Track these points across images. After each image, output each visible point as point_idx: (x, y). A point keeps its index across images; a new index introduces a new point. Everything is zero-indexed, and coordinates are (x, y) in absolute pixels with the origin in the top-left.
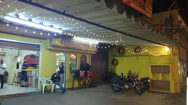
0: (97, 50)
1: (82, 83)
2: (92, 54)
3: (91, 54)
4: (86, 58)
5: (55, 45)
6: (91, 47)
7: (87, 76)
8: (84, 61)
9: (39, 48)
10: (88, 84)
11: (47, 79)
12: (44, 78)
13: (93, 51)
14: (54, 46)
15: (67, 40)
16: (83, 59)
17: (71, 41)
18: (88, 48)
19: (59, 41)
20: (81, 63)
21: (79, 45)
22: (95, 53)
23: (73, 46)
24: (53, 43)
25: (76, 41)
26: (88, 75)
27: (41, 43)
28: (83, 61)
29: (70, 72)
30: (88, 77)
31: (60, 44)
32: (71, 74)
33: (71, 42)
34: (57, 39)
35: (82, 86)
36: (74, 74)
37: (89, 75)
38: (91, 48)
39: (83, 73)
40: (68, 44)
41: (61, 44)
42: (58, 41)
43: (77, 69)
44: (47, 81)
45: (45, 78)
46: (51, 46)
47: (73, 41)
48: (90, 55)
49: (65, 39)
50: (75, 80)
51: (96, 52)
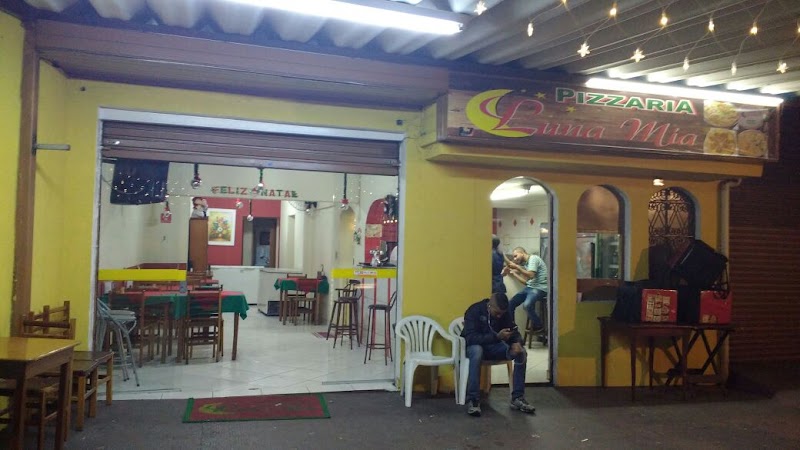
0: (771, 150)
1: (663, 364)
2: (734, 179)
3: (728, 181)
4: (690, 205)
5: (461, 129)
6: (720, 131)
7: (696, 320)
8: (675, 225)
9: (398, 158)
10: (710, 370)
11: (437, 327)
12: (422, 319)
13: (743, 160)
14: (459, 138)
15: (540, 95)
16: (670, 212)
17: (571, 103)
18: (702, 138)
19: (491, 107)
20: (652, 240)
21: (631, 125)
22: (756, 171)
23: (584, 132)
24: (453, 121)
25: (606, 96)
26: (705, 319)
27: (399, 128)
28: (667, 229)
29: (580, 295)
30: (710, 326)
31: (497, 121)
32: (589, 304)
33: (571, 109)
34: (473, 96)
35: (664, 380)
36: (606, 308)
37: (714, 320)
38: (724, 136)
39: (666, 301)
40: (547, 123)
41: (505, 126)
42: (483, 107)
43: (628, 277)
44: (437, 335)
45: (429, 322)
46: (445, 142)
47: (581, 100)
48: (720, 188)
49: (531, 94)
50: (613, 340)
51: (766, 165)
